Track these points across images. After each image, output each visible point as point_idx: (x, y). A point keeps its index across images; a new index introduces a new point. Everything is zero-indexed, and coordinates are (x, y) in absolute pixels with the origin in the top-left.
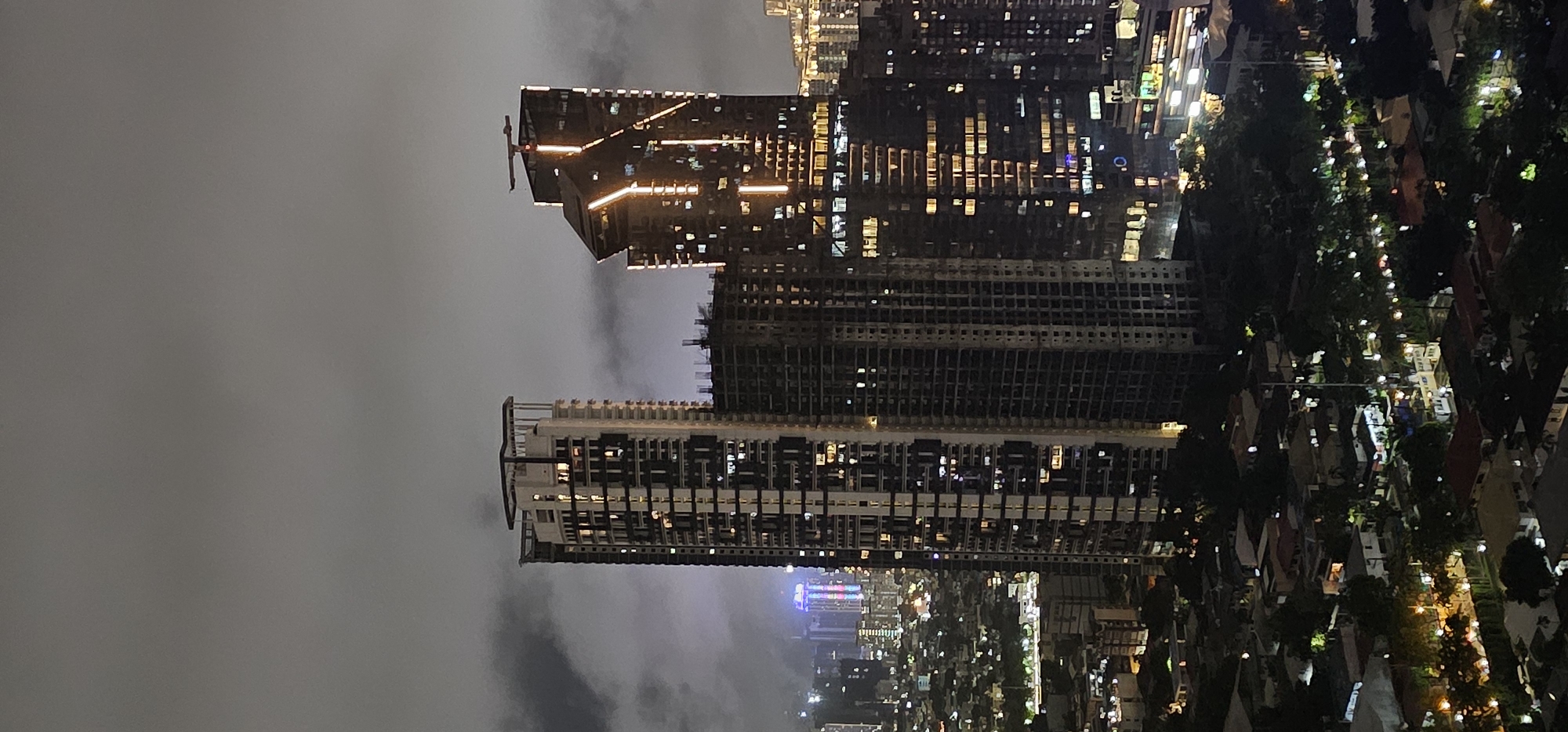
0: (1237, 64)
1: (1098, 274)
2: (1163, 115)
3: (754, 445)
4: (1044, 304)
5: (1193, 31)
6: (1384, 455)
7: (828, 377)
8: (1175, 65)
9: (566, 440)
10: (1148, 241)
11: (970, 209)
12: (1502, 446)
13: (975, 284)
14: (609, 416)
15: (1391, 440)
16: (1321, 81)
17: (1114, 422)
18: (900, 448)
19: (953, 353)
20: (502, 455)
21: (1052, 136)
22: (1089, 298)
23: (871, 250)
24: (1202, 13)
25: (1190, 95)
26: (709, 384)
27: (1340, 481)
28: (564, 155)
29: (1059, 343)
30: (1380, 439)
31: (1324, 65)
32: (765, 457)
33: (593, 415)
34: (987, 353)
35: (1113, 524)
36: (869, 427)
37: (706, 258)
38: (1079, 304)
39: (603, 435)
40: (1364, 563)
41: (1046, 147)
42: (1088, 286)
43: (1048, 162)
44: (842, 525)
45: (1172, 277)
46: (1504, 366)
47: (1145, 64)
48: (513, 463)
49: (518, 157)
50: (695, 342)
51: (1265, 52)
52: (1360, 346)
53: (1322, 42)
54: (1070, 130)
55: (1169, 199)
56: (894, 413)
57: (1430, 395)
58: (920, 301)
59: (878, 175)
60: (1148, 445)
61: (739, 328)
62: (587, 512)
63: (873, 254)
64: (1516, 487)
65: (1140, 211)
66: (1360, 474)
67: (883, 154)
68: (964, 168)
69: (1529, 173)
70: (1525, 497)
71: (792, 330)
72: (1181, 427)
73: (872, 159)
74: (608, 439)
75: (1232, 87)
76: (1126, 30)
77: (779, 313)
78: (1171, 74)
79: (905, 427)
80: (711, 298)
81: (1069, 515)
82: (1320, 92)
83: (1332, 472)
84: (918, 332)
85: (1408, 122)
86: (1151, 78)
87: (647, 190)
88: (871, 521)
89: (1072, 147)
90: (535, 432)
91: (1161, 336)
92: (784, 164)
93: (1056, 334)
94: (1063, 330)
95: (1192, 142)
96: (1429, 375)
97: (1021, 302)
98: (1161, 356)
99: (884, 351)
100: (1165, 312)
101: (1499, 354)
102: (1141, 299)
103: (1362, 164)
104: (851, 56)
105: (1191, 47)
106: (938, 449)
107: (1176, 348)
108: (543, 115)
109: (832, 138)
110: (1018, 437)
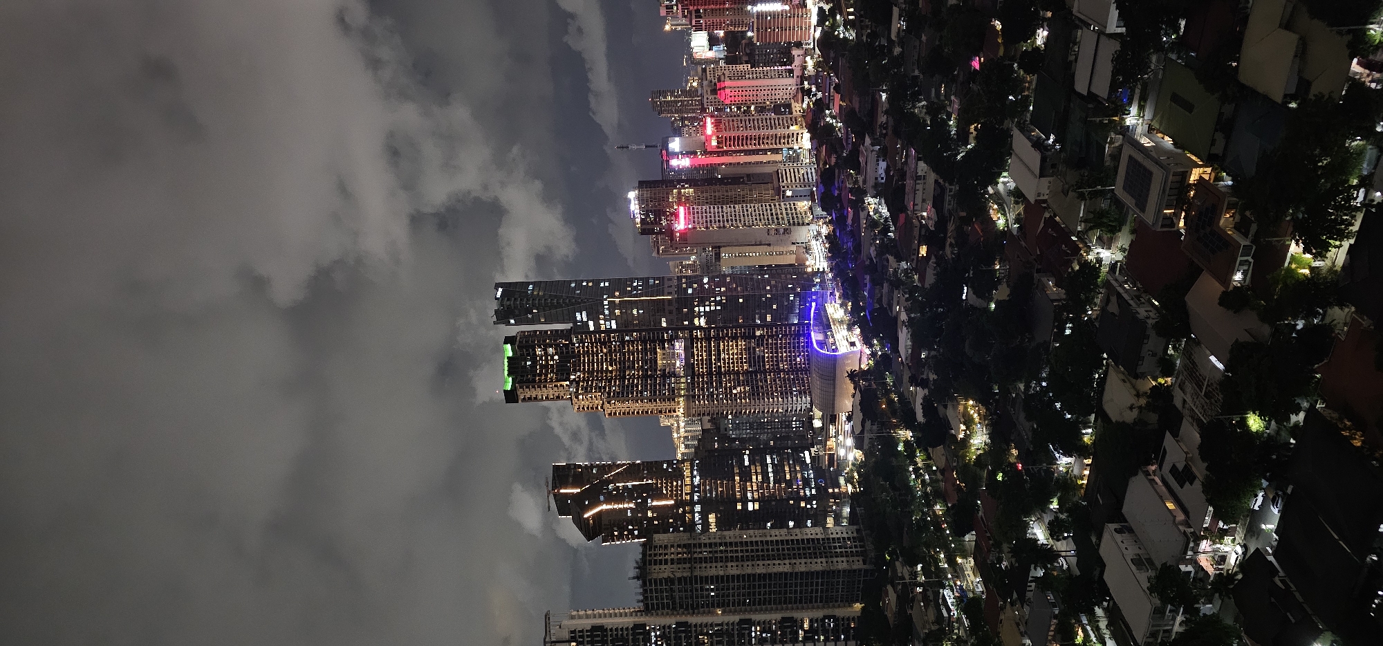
1: (817, 535)
2: (837, 460)
3: (664, 627)
4: (794, 549)
5: (847, 423)
6: (956, 613)
7: (697, 591)
8: (841, 438)
9: (575, 630)
10: (837, 518)
11: (757, 506)
12: (1008, 606)
13: (762, 542)
14: (595, 616)
15: (958, 605)
16: (904, 442)
17: (831, 604)
18: (733, 624)
19: (754, 575)
20: (545, 639)
21: (790, 471)
22: (814, 545)
23: (713, 529)
24: (849, 414)
25: (848, 449)
26: (641, 598)
27: (937, 627)
28: (573, 493)
29: (803, 568)
30: (952, 605)
31: (905, 434)
32: (669, 633)
33: (588, 617)
34: (770, 575)
36: (718, 614)
37: (638, 537)
38: (809, 548)
39: (592, 627)
42: (813, 540)
43: (789, 483)
45: (850, 533)
46: (1003, 567)
47: (828, 437)
49: (551, 496)
50: (634, 578)
51: (878, 430)
52: (937, 561)
53: (902, 424)
54: (798, 468)
55: (844, 498)
56: (729, 606)
57: (972, 583)
58: (736, 551)
59: (714, 493)
60: (847, 616)
61: (654, 569)
63: (714, 530)
64: (1018, 625)
65: (832, 504)
66: (946, 623)
67: (716, 483)
68: (752, 488)
69: (1000, 477)
70: (1022, 629)
71: (679, 569)
72: (862, 605)
73: (711, 486)
74: (595, 628)
75: (866, 446)
76: (817, 424)
77: (672, 561)
78: (839, 441)
79: (734, 612)
80: (641, 556)
82: (905, 446)
83: (933, 623)
84: (737, 566)
85: (944, 457)
86: (831, 443)
87: (610, 506)
89: (799, 476)
90: (560, 627)
91: (848, 561)
92: (671, 491)
93: (800, 563)
94: (803, 561)
95: (852, 470)
96: (971, 573)
97: (783, 549)
98: (849, 571)
99: (722, 577)
100: (849, 550)
101: (1000, 561)
102: (837, 545)
103: (927, 477)
104: (699, 440)
105: (846, 429)
106: (750, 623)
107: (855, 567)
108: (562, 475)
109: (692, 478)
110: (788, 614)
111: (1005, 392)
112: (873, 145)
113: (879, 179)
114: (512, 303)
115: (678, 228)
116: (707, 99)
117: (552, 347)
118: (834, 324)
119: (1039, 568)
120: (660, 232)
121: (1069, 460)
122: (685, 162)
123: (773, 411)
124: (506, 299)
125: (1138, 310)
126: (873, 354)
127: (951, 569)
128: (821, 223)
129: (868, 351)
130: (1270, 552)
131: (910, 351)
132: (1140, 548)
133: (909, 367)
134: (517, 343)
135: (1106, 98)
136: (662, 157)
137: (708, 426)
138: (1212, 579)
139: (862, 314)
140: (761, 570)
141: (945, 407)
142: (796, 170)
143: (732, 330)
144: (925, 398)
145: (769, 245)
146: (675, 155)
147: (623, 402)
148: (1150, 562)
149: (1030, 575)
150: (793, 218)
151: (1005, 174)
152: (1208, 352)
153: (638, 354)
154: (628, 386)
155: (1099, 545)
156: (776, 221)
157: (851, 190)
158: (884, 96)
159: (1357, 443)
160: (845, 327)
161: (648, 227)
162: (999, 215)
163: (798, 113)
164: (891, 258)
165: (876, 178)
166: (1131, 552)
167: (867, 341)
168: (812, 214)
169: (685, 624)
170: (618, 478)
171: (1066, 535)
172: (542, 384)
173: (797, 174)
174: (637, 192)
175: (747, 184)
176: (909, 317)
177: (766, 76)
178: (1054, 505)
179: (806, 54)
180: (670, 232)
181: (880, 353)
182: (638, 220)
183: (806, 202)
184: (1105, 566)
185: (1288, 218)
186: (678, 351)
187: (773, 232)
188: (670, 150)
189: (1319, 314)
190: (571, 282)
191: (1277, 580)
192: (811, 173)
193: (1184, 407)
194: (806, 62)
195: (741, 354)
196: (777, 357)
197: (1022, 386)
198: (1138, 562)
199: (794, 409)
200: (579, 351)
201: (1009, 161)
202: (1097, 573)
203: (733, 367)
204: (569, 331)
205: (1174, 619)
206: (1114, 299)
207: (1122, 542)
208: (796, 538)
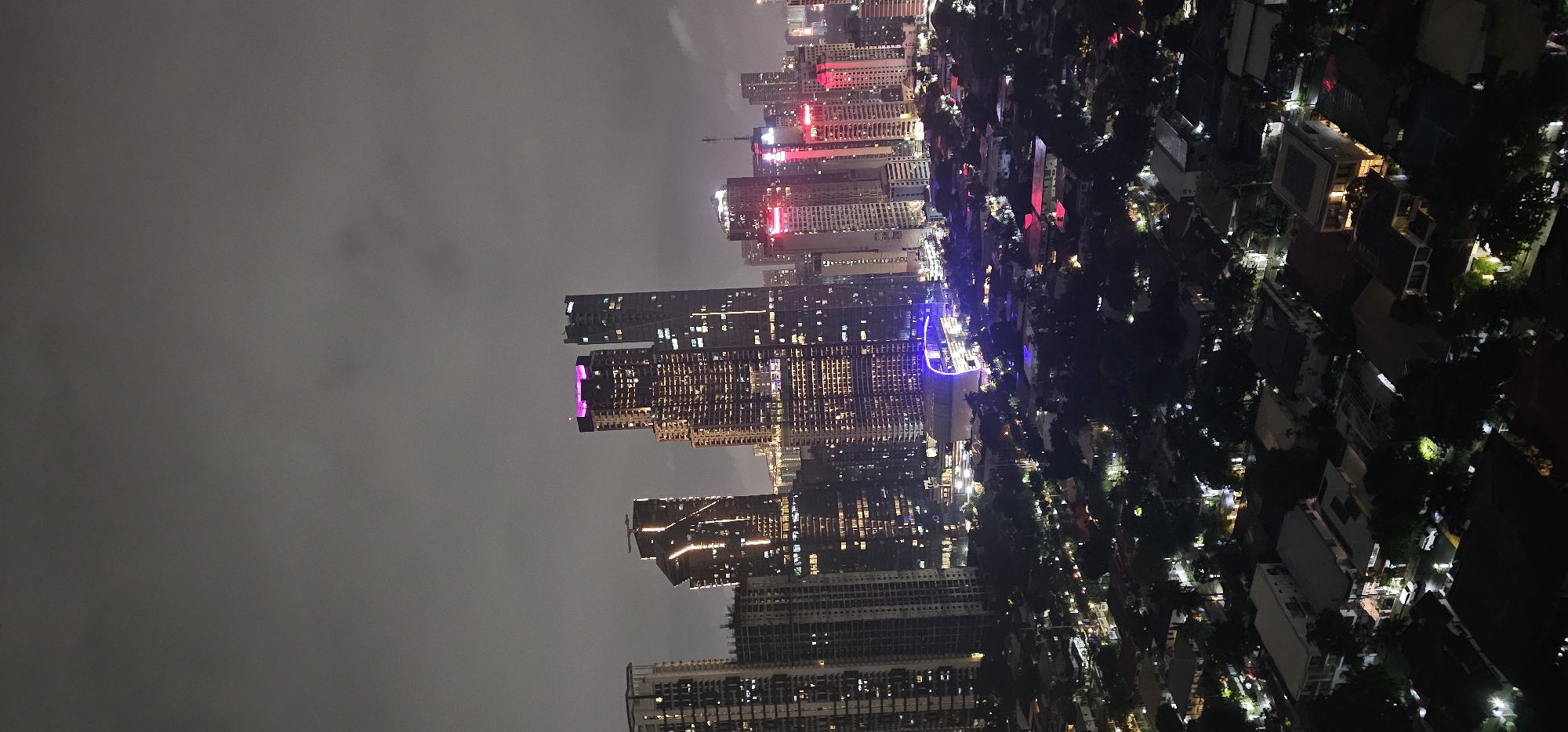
0: (987, 467)
1: (931, 576)
2: (954, 494)
3: (760, 681)
4: (905, 593)
5: (965, 451)
6: (1087, 663)
7: (796, 640)
8: (958, 469)
9: (660, 684)
10: (954, 558)
11: (863, 546)
12: (1146, 655)
13: (869, 585)
14: (682, 669)
15: (1089, 654)
16: (1030, 473)
17: (947, 654)
18: (837, 677)
19: (861, 622)
20: (627, 694)
21: (901, 507)
22: (927, 589)
23: (815, 571)
24: (968, 442)
25: (967, 482)
26: (734, 648)
27: (1066, 679)
28: (656, 532)
29: (915, 615)
30: (1084, 655)
31: (1031, 465)
32: (766, 687)
33: (674, 669)
34: (879, 621)
35: (952, 711)
36: (820, 666)
37: (731, 580)
38: (922, 593)
39: (680, 680)
40: (1084, 723)
41: (898, 512)
42: (926, 583)
43: (900, 520)
44: (809, 721)
45: (968, 575)
46: (1141, 612)
47: (943, 469)
48: (633, 700)
49: (632, 535)
50: (726, 626)
51: (1000, 460)
52: (1067, 605)
53: (1028, 453)
54: (909, 503)
55: (962, 535)
56: (832, 656)
57: (1106, 630)
58: (841, 596)
59: (815, 531)
60: (965, 666)
61: (749, 616)
62: (673, 724)
63: (815, 573)
64: (1157, 676)
65: (948, 543)
66: (1076, 675)
67: (817, 520)
68: (858, 526)
69: (1138, 512)
70: (1162, 682)
71: (777, 616)
72: (981, 655)
73: (812, 523)
74: (683, 682)
75: (986, 478)
76: (931, 453)
77: (769, 607)
78: (956, 473)
79: (839, 664)
80: (734, 602)
81: (929, 707)
82: (1030, 478)
83: (1062, 674)
85: (1075, 490)
86: (946, 475)
87: (699, 547)
88: (825, 719)
89: (911, 511)
90: (644, 681)
91: (966, 607)
92: (767, 529)
93: (913, 609)
94: (915, 606)
95: (970, 506)
96: (1104, 619)
97: (893, 594)
98: (968, 617)
99: (825, 624)
100: (967, 594)
101: (1137, 605)
102: (954, 588)
103: (1055, 512)
104: (798, 473)
105: (964, 459)
106: (857, 675)
107: (974, 613)
108: (645, 512)
109: (791, 514)
110: (899, 666)
111: (1145, 416)
112: (995, 135)
113: (1003, 174)
114: (585, 319)
115: (773, 233)
116: (806, 83)
117: (631, 369)
118: (951, 341)
119: (1182, 615)
120: (752, 237)
121: (1216, 492)
122: (780, 157)
123: (881, 439)
124: (578, 314)
125: (1297, 322)
126: (995, 375)
127: (1081, 614)
128: (935, 226)
129: (988, 371)
130: (1444, 594)
131: (1036, 371)
132: (1295, 591)
133: (1036, 389)
134: (592, 363)
135: (1263, 78)
136: (754, 151)
137: (808, 456)
138: (1377, 625)
139: (982, 330)
140: (867, 617)
141: (1077, 434)
142: (907, 165)
143: (834, 349)
144: (1053, 424)
145: (877, 251)
146: (768, 148)
147: (712, 430)
148: (1308, 607)
149: (1172, 622)
150: (904, 221)
151: (1147, 168)
152: (1376, 370)
153: (728, 377)
154: (717, 412)
155: (1249, 585)
156: (884, 223)
157: (970, 188)
158: (1008, 79)
159: (1545, 472)
160: (963, 344)
161: (739, 231)
162: (1140, 215)
163: (910, 99)
164: (1015, 265)
165: (999, 174)
166: (1285, 598)
167: (988, 358)
168: (926, 215)
169: (783, 677)
170: (707, 514)
171: (1212, 576)
172: (620, 410)
173: (908, 169)
174: (725, 191)
175: (851, 181)
176: (1037, 334)
177: (871, 56)
178: (1199, 544)
179: (918, 32)
180: (763, 236)
181: (1002, 373)
182: (727, 224)
183: (918, 202)
184: (1256, 611)
185: (1471, 217)
186: (775, 372)
187: (881, 236)
188: (763, 143)
189: (1505, 325)
190: (651, 294)
191: (1450, 626)
192: (925, 168)
193: (1347, 431)
194: (918, 40)
195: (845, 375)
196: (886, 378)
197: (1164, 410)
198: (1294, 607)
199: (905, 436)
200: (662, 373)
201: (1152, 153)
202: (1247, 618)
203: (836, 390)
204: (650, 351)
205: (1333, 669)
206: (1270, 311)
207: (1276, 584)
208: (908, 580)
